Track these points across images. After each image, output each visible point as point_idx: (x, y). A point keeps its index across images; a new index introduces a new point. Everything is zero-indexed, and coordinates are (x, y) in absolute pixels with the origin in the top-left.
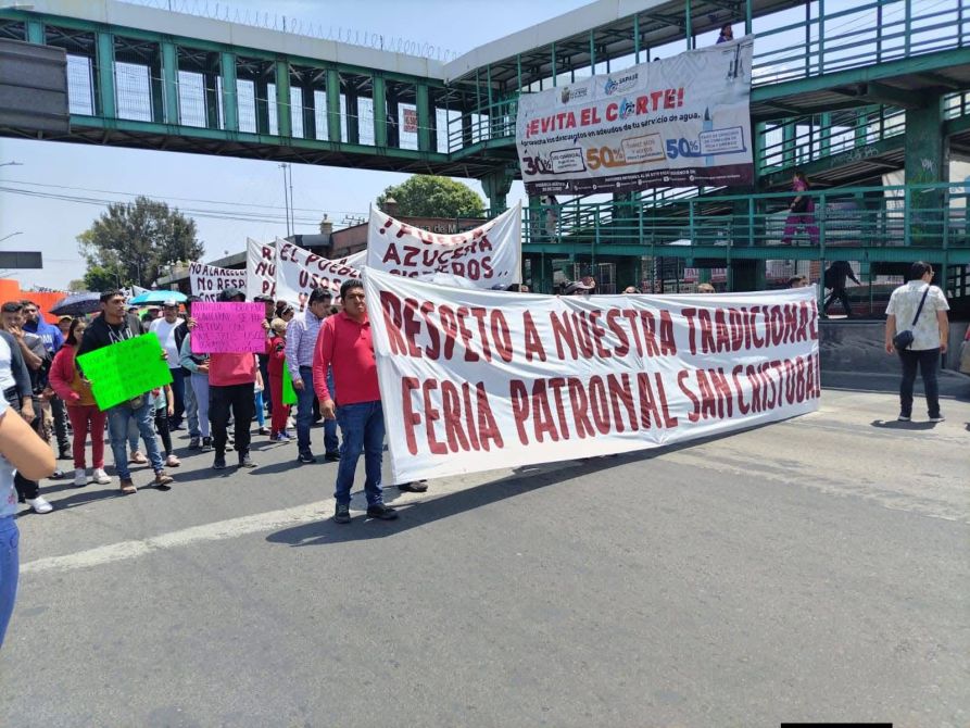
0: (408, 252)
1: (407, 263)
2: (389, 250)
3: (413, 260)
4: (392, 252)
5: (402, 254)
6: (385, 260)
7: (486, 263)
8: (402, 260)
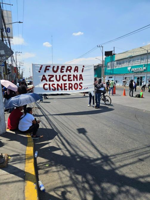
0: (50, 77)
1: (50, 81)
2: (43, 77)
3: (52, 79)
4: (44, 78)
5: (48, 78)
6: (42, 81)
7: (81, 84)
8: (48, 80)
